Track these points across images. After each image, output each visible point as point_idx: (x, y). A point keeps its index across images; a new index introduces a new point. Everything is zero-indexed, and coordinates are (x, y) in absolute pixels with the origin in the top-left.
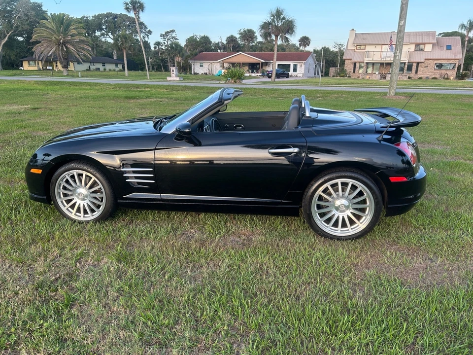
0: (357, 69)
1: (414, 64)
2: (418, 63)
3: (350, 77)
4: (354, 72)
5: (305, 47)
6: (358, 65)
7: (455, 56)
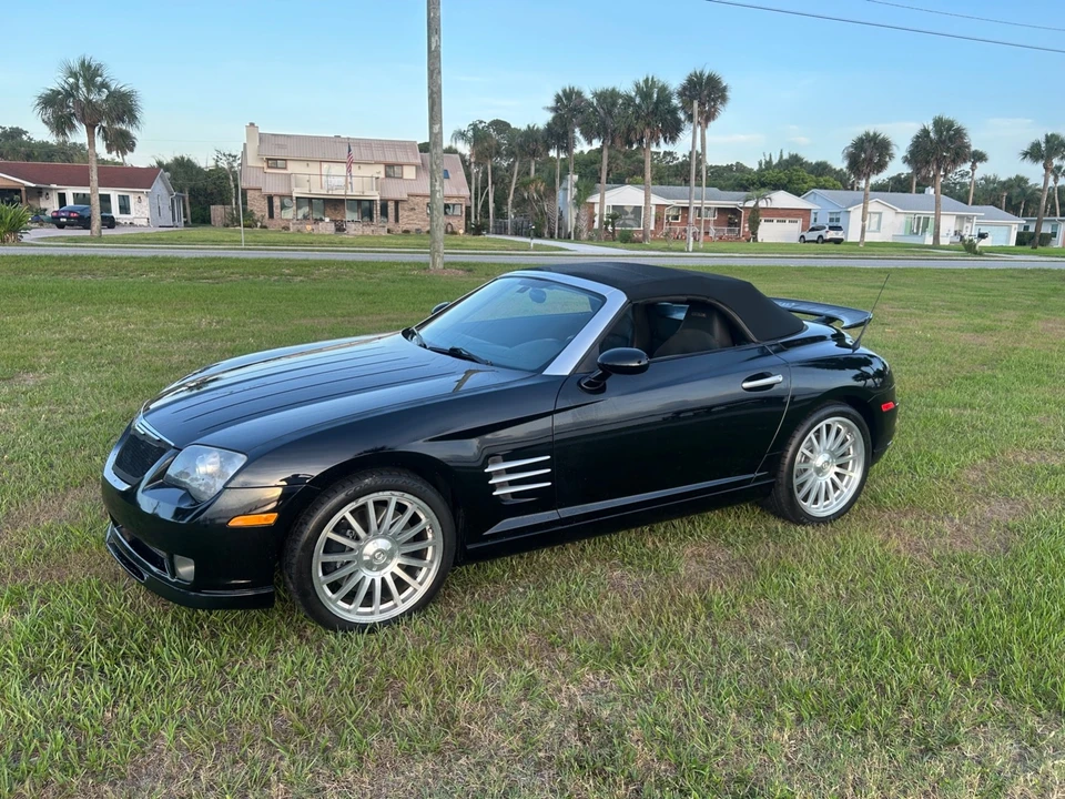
0: (276, 211)
1: (389, 203)
2: (397, 202)
3: (265, 227)
4: (271, 216)
5: (124, 153)
6: (277, 202)
7: (458, 190)
